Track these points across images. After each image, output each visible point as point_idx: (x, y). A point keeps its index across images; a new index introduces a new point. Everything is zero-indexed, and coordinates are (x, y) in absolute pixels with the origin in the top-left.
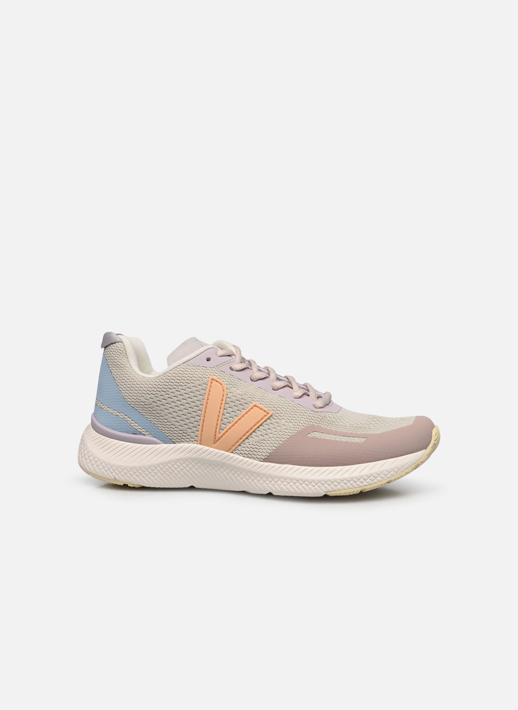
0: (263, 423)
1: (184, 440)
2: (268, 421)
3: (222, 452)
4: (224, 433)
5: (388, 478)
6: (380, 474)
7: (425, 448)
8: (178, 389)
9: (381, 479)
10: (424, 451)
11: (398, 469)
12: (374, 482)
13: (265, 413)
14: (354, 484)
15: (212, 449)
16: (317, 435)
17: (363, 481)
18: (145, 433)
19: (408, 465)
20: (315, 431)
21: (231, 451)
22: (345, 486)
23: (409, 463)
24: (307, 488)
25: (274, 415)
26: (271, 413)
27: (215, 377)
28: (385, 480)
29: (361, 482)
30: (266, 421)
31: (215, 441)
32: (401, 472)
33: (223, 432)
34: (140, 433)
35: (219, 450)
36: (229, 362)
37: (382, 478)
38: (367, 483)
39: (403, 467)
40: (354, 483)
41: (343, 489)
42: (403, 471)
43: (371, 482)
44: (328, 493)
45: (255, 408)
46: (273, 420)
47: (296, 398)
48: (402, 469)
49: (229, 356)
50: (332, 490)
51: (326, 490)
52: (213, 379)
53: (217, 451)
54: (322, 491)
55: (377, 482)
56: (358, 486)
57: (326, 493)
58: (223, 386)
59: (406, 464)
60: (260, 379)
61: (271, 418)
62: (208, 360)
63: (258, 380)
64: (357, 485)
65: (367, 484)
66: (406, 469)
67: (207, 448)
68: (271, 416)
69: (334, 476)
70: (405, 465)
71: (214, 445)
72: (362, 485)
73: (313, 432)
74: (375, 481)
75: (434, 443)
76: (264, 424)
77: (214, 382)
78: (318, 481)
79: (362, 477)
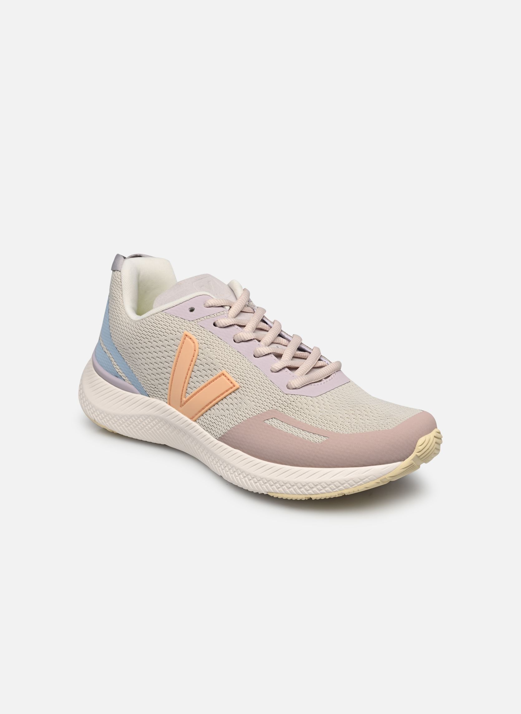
0: (227, 395)
1: (156, 395)
2: (233, 394)
3: (186, 418)
4: (189, 398)
5: (340, 490)
6: (330, 484)
7: (403, 459)
8: (151, 340)
9: (330, 490)
10: (398, 463)
11: (355, 482)
12: (321, 492)
13: (231, 385)
14: (298, 491)
15: (178, 413)
16: (274, 423)
17: (308, 488)
18: (125, 378)
19: (369, 479)
20: (274, 418)
21: (194, 419)
22: (288, 491)
23: (372, 476)
24: (249, 483)
25: (241, 388)
26: (237, 385)
27: (190, 334)
28: (335, 492)
29: (306, 490)
30: (230, 394)
31: (181, 405)
32: (358, 485)
33: (188, 396)
34: (120, 377)
35: (184, 415)
36: (216, 316)
37: (332, 490)
38: (313, 491)
39: (362, 480)
40: (297, 489)
41: (285, 493)
42: (361, 485)
43: (318, 492)
44: (269, 494)
45: (223, 376)
46: (238, 394)
47: (272, 372)
48: (359, 482)
49: (222, 306)
50: (273, 492)
51: (267, 491)
52: (187, 335)
53: (182, 415)
54: (264, 490)
55: (325, 493)
56: (302, 493)
57: (267, 493)
58: (195, 345)
59: (367, 477)
60: (243, 341)
61: (237, 392)
62: (192, 310)
63: (241, 342)
64: (301, 491)
65: (313, 493)
66: (365, 483)
67: (173, 410)
68: (238, 389)
69: (277, 476)
70: (364, 479)
71: (181, 409)
72: (306, 493)
73: (272, 419)
74: (323, 491)
75: (417, 455)
76: (228, 397)
77: (187, 338)
78: (260, 478)
79: (308, 484)
